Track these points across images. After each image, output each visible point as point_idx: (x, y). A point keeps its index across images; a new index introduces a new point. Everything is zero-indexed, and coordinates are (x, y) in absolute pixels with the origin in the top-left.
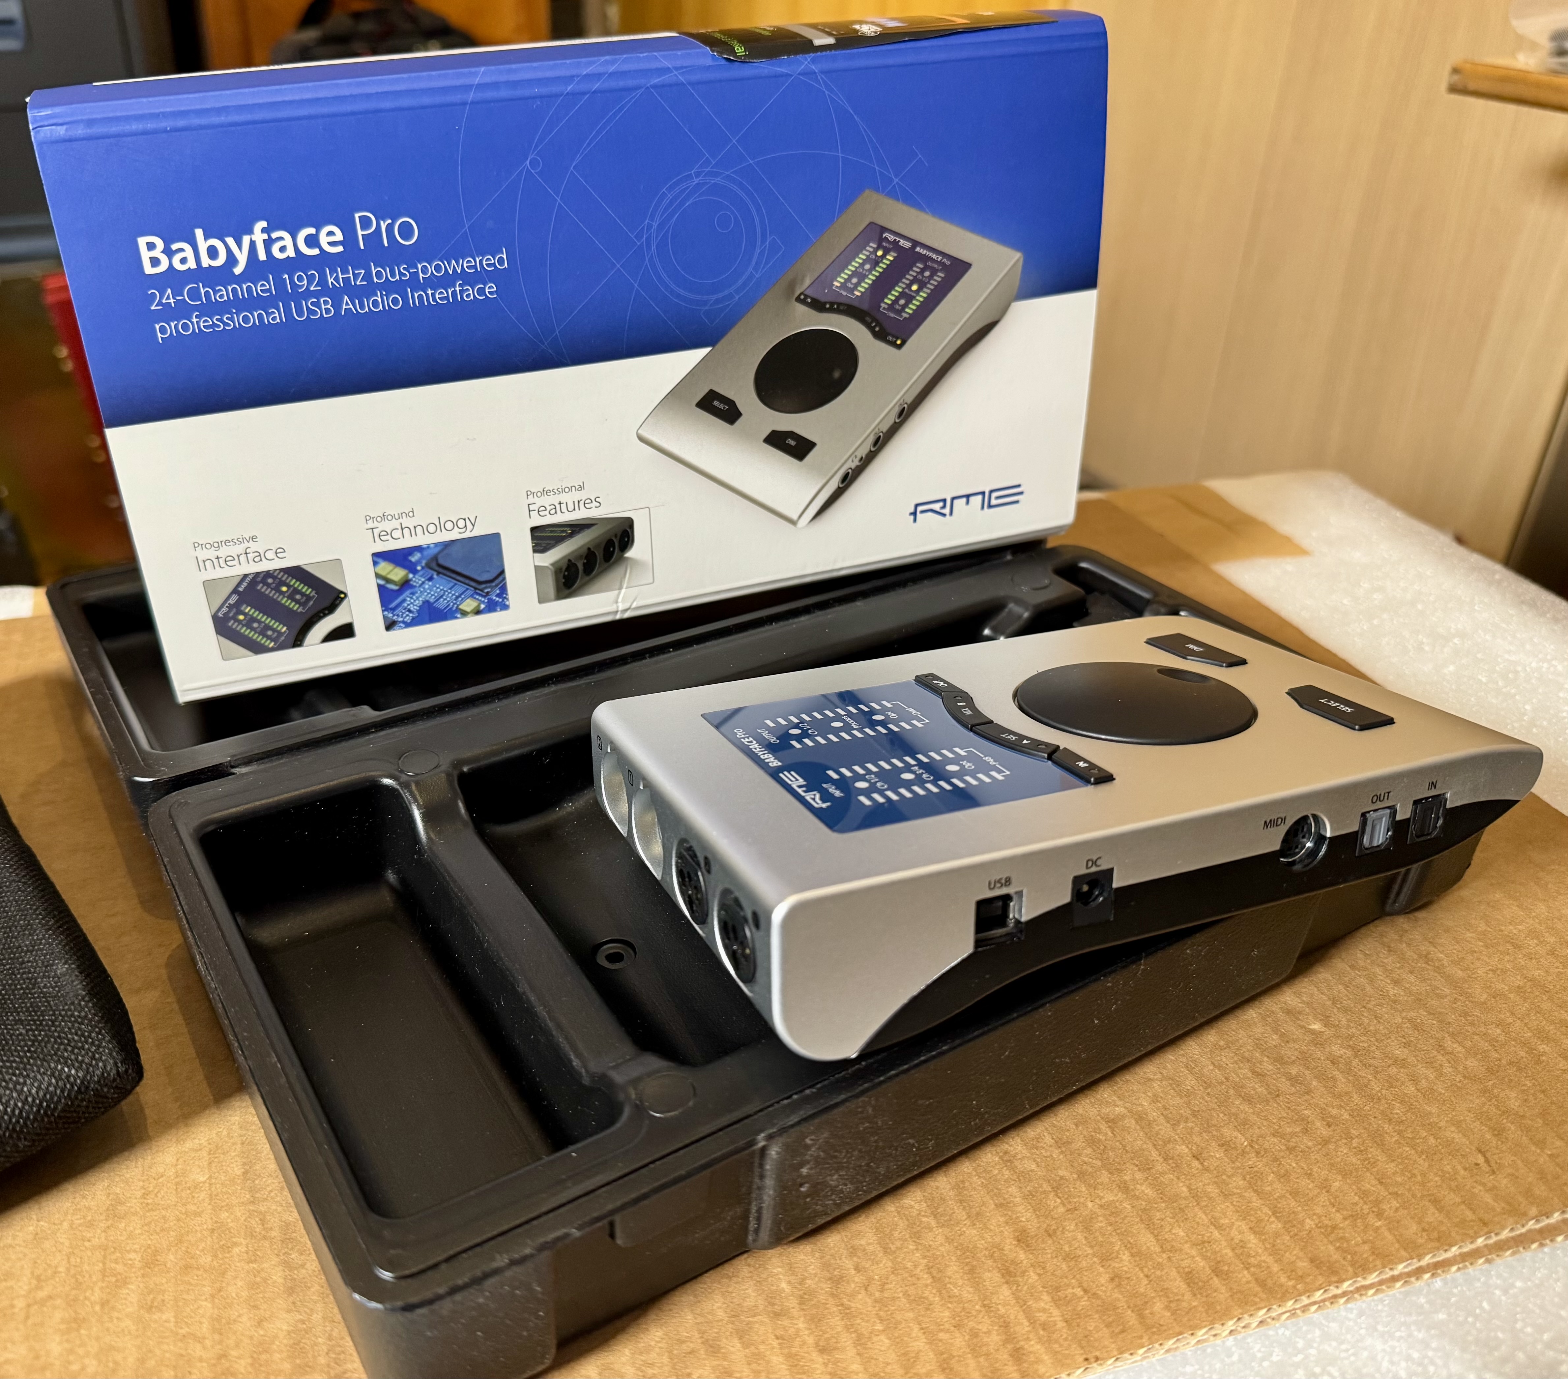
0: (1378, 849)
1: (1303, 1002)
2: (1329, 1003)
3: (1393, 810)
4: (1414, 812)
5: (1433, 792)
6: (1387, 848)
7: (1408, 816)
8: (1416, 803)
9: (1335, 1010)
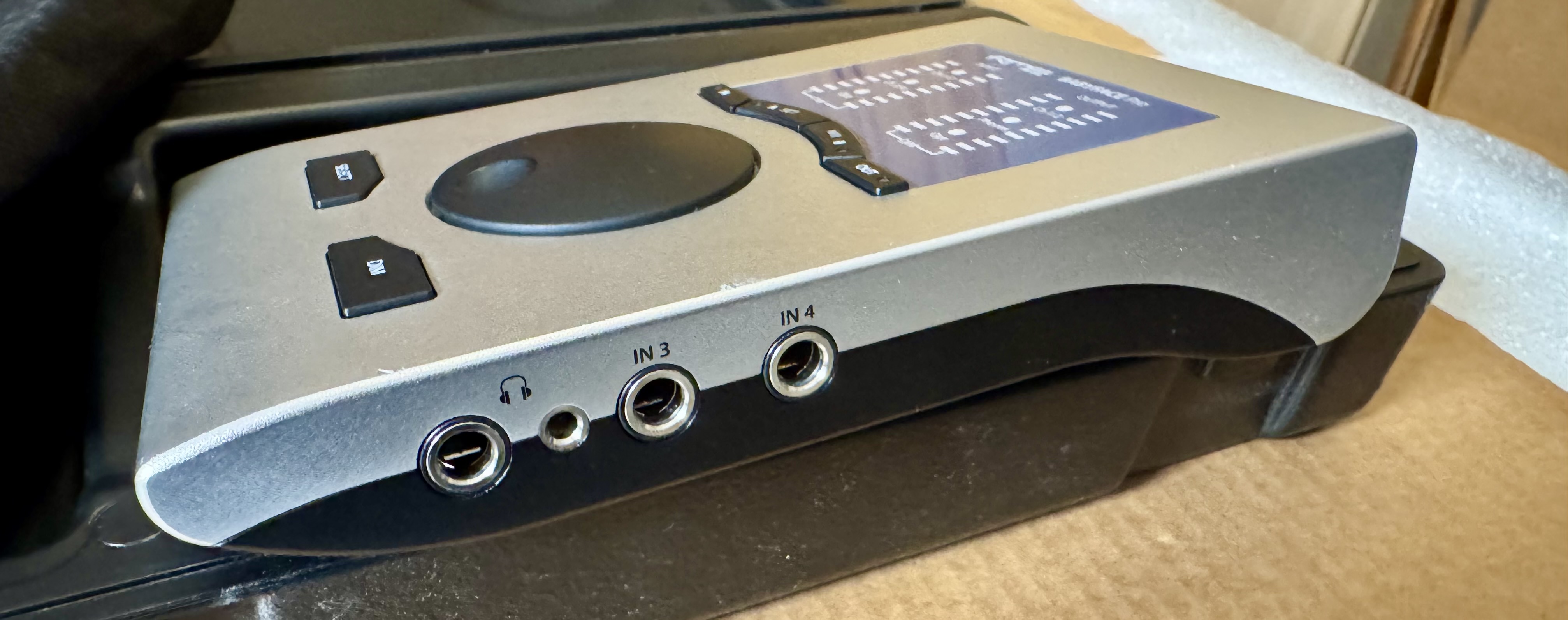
1: (1149, 508)
2: (1181, 510)
9: (1189, 520)
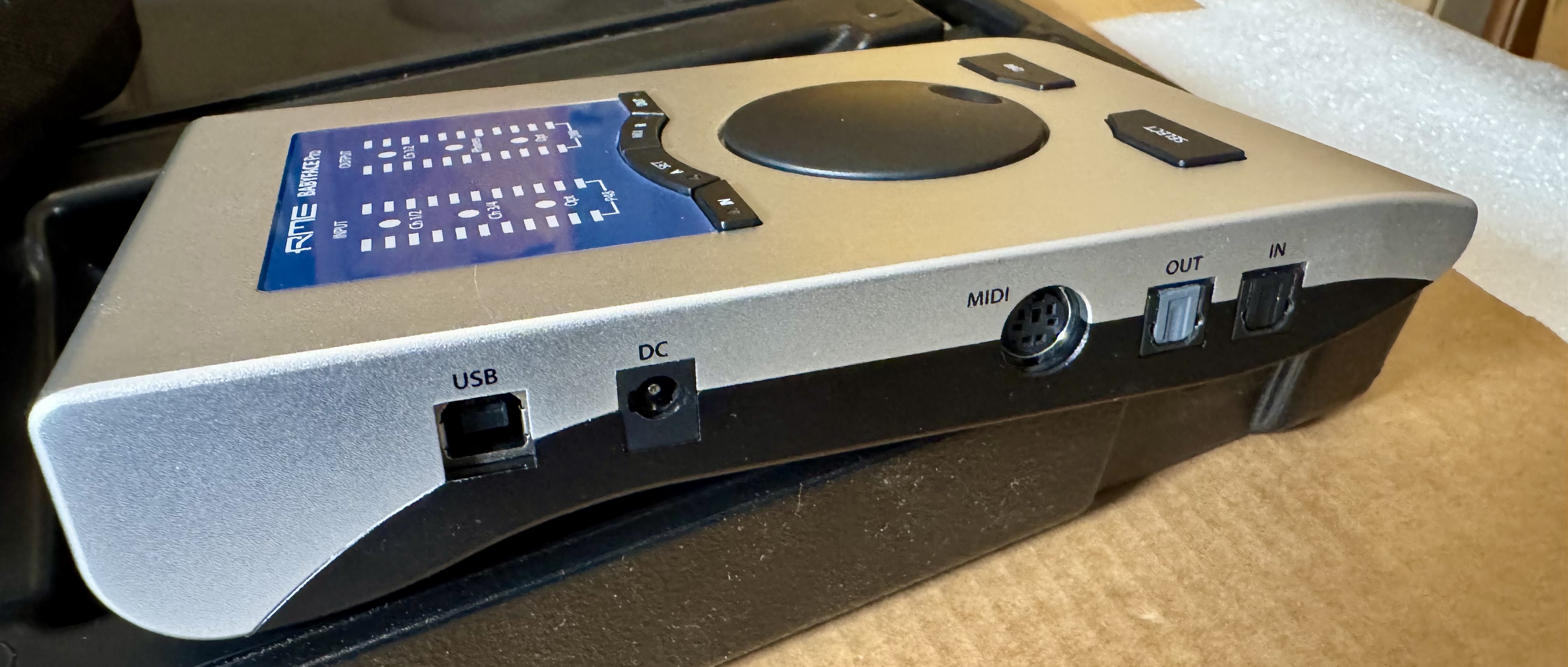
0: (1178, 347)
1: (1136, 578)
3: (1207, 285)
4: (1244, 289)
5: (1279, 261)
6: (1195, 346)
7: (1233, 296)
8: (1247, 276)
9: (1181, 590)
